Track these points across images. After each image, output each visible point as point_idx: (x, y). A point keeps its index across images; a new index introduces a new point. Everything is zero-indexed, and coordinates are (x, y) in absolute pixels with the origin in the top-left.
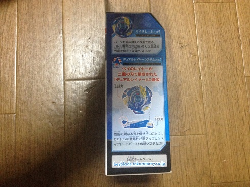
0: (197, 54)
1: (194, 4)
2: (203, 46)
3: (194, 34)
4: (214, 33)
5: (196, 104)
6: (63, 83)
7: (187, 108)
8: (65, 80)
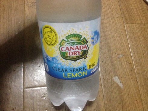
0: (132, 63)
1: (125, 25)
2: (135, 56)
3: (128, 47)
4: (142, 46)
5: (137, 104)
6: (22, 91)
7: (130, 109)
8: (24, 88)
